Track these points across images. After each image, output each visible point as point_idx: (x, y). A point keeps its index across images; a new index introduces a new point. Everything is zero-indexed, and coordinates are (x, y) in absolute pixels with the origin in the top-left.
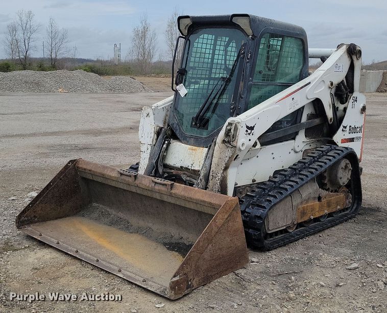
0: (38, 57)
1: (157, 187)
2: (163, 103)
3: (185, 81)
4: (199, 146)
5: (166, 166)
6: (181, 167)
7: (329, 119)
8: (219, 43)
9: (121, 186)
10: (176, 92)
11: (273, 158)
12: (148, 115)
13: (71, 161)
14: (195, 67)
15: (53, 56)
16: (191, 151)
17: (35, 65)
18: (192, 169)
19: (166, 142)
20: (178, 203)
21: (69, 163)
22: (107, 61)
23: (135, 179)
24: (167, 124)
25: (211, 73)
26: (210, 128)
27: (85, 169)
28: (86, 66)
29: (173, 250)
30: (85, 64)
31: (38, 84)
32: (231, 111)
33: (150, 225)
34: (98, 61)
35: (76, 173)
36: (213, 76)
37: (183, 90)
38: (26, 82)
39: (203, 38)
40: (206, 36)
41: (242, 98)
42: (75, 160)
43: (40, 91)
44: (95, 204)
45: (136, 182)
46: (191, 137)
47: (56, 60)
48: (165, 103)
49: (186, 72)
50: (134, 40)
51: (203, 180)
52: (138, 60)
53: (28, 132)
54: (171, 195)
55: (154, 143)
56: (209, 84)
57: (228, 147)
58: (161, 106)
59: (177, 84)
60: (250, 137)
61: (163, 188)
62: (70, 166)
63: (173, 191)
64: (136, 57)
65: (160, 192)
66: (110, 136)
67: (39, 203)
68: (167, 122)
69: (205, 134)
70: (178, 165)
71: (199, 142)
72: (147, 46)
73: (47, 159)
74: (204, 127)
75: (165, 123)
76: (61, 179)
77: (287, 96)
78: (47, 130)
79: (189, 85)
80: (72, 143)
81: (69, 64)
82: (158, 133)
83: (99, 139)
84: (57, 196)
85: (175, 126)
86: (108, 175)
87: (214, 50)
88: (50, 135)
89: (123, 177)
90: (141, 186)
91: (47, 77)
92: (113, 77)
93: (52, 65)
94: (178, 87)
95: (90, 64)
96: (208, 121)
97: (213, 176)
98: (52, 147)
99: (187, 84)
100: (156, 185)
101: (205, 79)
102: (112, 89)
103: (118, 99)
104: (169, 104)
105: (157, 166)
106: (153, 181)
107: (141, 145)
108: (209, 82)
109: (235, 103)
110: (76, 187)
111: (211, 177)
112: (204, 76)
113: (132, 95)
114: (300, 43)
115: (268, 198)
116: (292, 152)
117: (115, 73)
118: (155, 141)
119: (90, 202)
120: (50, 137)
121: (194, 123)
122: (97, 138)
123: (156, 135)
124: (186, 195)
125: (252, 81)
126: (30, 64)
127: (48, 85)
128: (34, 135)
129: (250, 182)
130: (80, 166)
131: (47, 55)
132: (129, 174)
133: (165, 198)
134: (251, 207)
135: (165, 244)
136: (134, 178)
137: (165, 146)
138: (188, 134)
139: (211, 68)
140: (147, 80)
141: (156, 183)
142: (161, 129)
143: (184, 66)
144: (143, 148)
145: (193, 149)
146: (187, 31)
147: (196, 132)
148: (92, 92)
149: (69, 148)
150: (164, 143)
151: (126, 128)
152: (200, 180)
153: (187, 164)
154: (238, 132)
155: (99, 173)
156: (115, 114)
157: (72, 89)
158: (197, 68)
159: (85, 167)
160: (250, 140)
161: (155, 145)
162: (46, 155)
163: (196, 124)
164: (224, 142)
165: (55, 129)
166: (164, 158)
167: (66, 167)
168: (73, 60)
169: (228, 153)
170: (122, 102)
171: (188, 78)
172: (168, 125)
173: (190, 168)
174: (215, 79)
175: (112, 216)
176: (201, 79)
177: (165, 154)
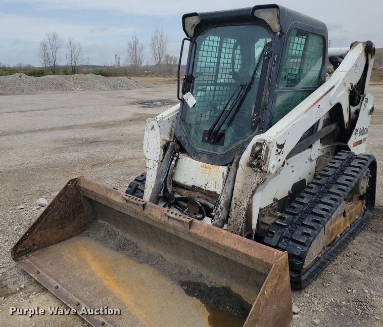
0: (64, 65)
1: (171, 223)
2: (168, 113)
3: (193, 89)
4: (213, 163)
5: (176, 184)
6: (193, 186)
7: (346, 124)
8: (224, 45)
9: (127, 213)
10: (183, 101)
11: (293, 171)
12: (153, 128)
13: (71, 181)
14: (202, 73)
15: (73, 64)
16: (204, 169)
17: (61, 70)
18: (207, 189)
19: (175, 158)
20: (198, 244)
21: (69, 183)
22: (111, 67)
23: (144, 209)
24: (173, 136)
25: (217, 78)
26: (226, 144)
27: (86, 190)
28: (96, 71)
29: (193, 295)
30: (95, 69)
31: (61, 85)
32: (253, 124)
33: (162, 253)
34: (104, 67)
35: (78, 192)
36: (219, 81)
37: (191, 100)
38: (53, 84)
39: (209, 40)
40: (212, 38)
41: (266, 109)
42: (75, 179)
43: (64, 90)
44: (100, 221)
45: (145, 212)
46: (203, 153)
47: (75, 66)
48: (171, 114)
49: (193, 78)
50: (128, 51)
51: (224, 209)
52: (132, 65)
53: (49, 127)
54: (190, 234)
55: (161, 159)
56: (215, 91)
57: (255, 171)
58: (167, 117)
59: (184, 93)
60: (280, 157)
61: (179, 225)
62: (70, 186)
63: (193, 231)
64: (131, 63)
65: (174, 228)
66: (114, 129)
67: (37, 231)
68: (173, 133)
69: (220, 150)
70: (189, 183)
71: (213, 160)
72: (138, 55)
73: (61, 155)
74: (218, 141)
75: (171, 135)
76: (61, 201)
77: (315, 104)
78: (64, 124)
79: (196, 94)
80: (84, 136)
81: (85, 70)
82: (165, 148)
83: (105, 132)
84: (57, 220)
85: (183, 139)
86: (112, 200)
87: (220, 53)
88: (66, 129)
89: (129, 204)
90: (151, 217)
91: (69, 80)
92: (116, 78)
93: (72, 70)
94: (185, 96)
95: (99, 69)
96: (223, 135)
97: (236, 204)
98: (67, 141)
99: (194, 91)
100: (170, 219)
101: (211, 85)
102: (115, 87)
103: (120, 95)
104: (174, 114)
105: (166, 184)
106: (165, 214)
107: (147, 161)
108: (215, 88)
109: (258, 116)
110: (79, 206)
111: (233, 206)
112: (210, 82)
113: (129, 91)
114: (321, 41)
115: (305, 231)
116: (308, 161)
117: (116, 75)
118: (162, 157)
119: (96, 219)
120: (66, 131)
121: (207, 138)
122: (104, 131)
123: (162, 150)
124: (211, 238)
125: (278, 87)
126: (58, 70)
127: (68, 85)
128: (53, 129)
129: (271, 201)
130: (82, 186)
131: (69, 64)
132: (136, 202)
133: (182, 236)
134: (283, 241)
135: (182, 284)
136: (142, 208)
137: (173, 163)
138: (199, 149)
139: (217, 73)
140: (139, 79)
141: (169, 217)
142: (168, 143)
143: (190, 72)
144: (149, 164)
145: (206, 167)
146: (193, 32)
147: (209, 148)
148: (101, 89)
149: (80, 142)
150: (173, 159)
151: (127, 120)
152: (221, 208)
153: (200, 183)
154: (269, 154)
155: (102, 196)
156: (117, 107)
157: (87, 88)
158: (204, 74)
159: (86, 187)
160: (279, 160)
161: (162, 161)
162: (60, 150)
163: (209, 139)
164: (250, 165)
165: (71, 123)
166: (173, 175)
167: (66, 188)
168: (87, 67)
169: (257, 178)
170: (123, 97)
171: (195, 85)
172: (175, 137)
173: (203, 188)
174: (221, 84)
175: (119, 236)
176: (207, 85)
177: (174, 171)
